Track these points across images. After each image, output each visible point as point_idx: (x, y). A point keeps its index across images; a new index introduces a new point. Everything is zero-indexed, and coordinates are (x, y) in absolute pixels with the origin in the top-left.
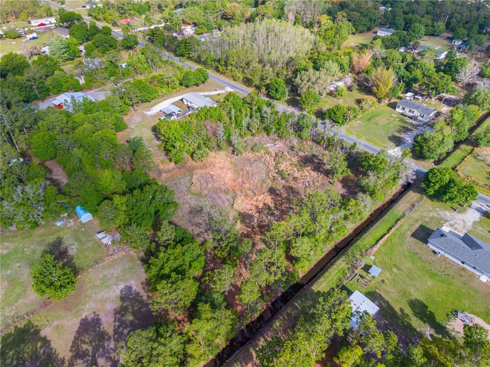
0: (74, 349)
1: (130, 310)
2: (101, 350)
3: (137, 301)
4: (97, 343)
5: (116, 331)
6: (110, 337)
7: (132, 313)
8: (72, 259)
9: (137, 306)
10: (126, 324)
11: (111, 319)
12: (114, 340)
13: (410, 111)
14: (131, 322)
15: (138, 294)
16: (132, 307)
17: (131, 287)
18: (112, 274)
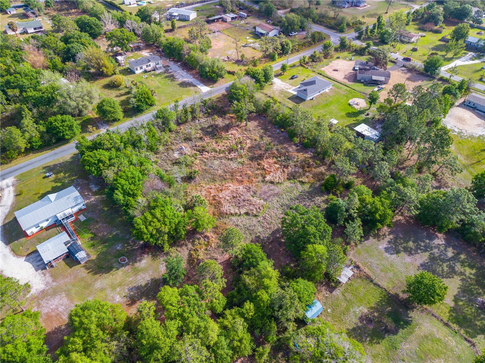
0: (451, 276)
1: (405, 245)
2: (442, 257)
3: (396, 242)
4: (439, 261)
5: (425, 251)
6: (431, 254)
7: (407, 243)
8: (371, 308)
9: (400, 240)
10: (417, 245)
11: (418, 256)
12: (432, 250)
13: (147, 66)
14: (413, 242)
15: (389, 242)
16: (402, 244)
17: (385, 248)
18: (378, 264)
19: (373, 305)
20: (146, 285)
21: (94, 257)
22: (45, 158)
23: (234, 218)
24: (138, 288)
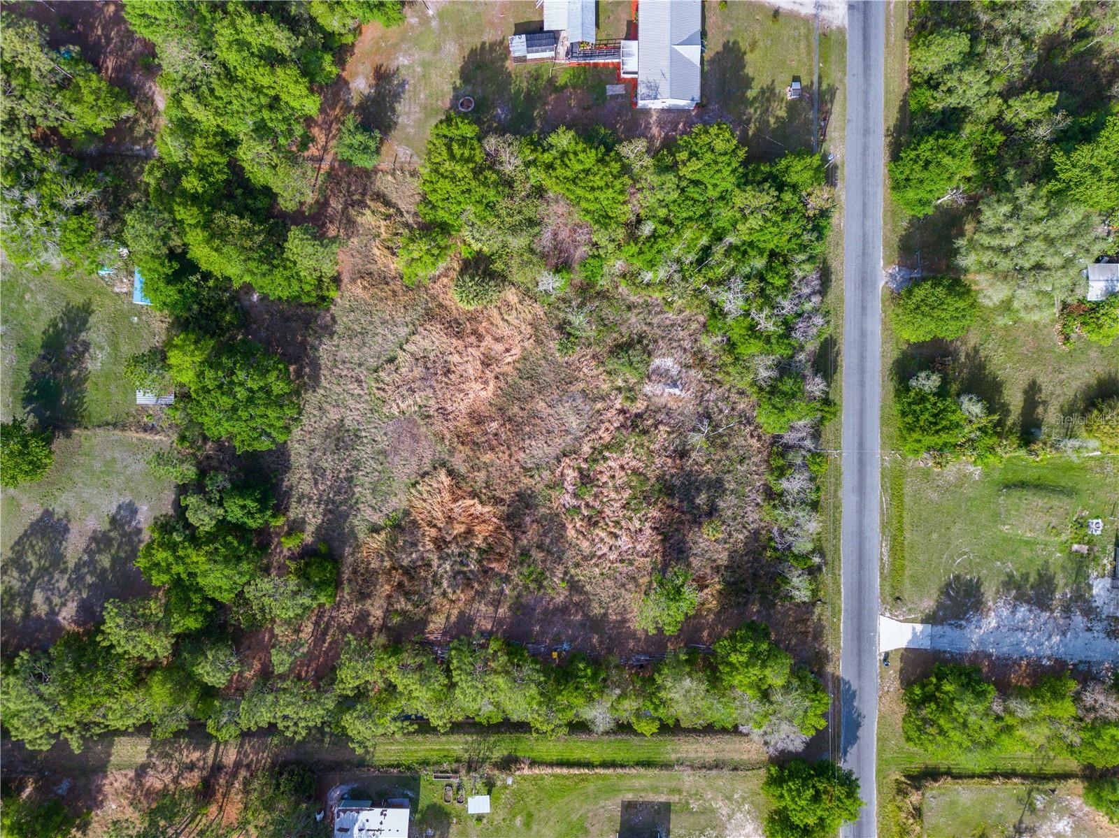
0: (17, 548)
1: (113, 550)
2: (46, 579)
3: (130, 542)
4: (47, 564)
5: (78, 566)
6: (66, 569)
7: (113, 556)
8: (86, 378)
9: (126, 552)
10: (95, 568)
11: (82, 544)
12: (69, 580)
14: (104, 570)
15: (139, 531)
16: (119, 547)
17: (136, 512)
18: (126, 467)
19: (88, 385)
20: (393, 110)
21: (510, 65)
22: (866, 107)
23: (403, 331)
24: (397, 96)
